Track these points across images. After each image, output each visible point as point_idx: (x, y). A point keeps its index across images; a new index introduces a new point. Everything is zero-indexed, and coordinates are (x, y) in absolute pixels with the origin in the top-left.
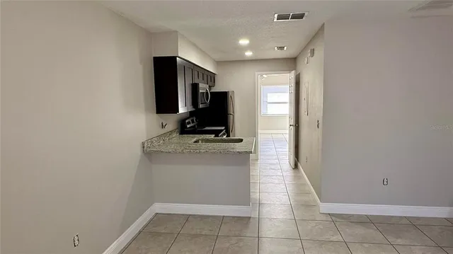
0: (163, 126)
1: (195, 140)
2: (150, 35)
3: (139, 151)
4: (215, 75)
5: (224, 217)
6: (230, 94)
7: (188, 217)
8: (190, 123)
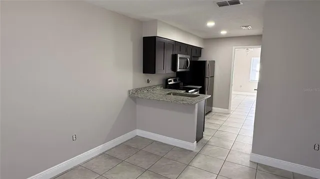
0: (148, 81)
1: (168, 92)
2: (140, 23)
3: (126, 95)
4: (201, 48)
5: (175, 146)
6: (208, 63)
7: (153, 142)
8: (171, 81)
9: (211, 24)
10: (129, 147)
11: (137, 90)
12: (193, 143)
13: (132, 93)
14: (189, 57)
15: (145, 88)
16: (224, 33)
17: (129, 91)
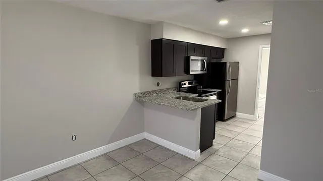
0: (158, 84)
2: (149, 26)
4: (224, 49)
5: (178, 153)
6: (228, 64)
7: (157, 146)
8: (185, 84)
9: (224, 22)
10: (132, 150)
11: (144, 94)
12: (196, 151)
13: (139, 96)
14: (206, 58)
15: (153, 91)
16: (245, 31)
17: (135, 94)
